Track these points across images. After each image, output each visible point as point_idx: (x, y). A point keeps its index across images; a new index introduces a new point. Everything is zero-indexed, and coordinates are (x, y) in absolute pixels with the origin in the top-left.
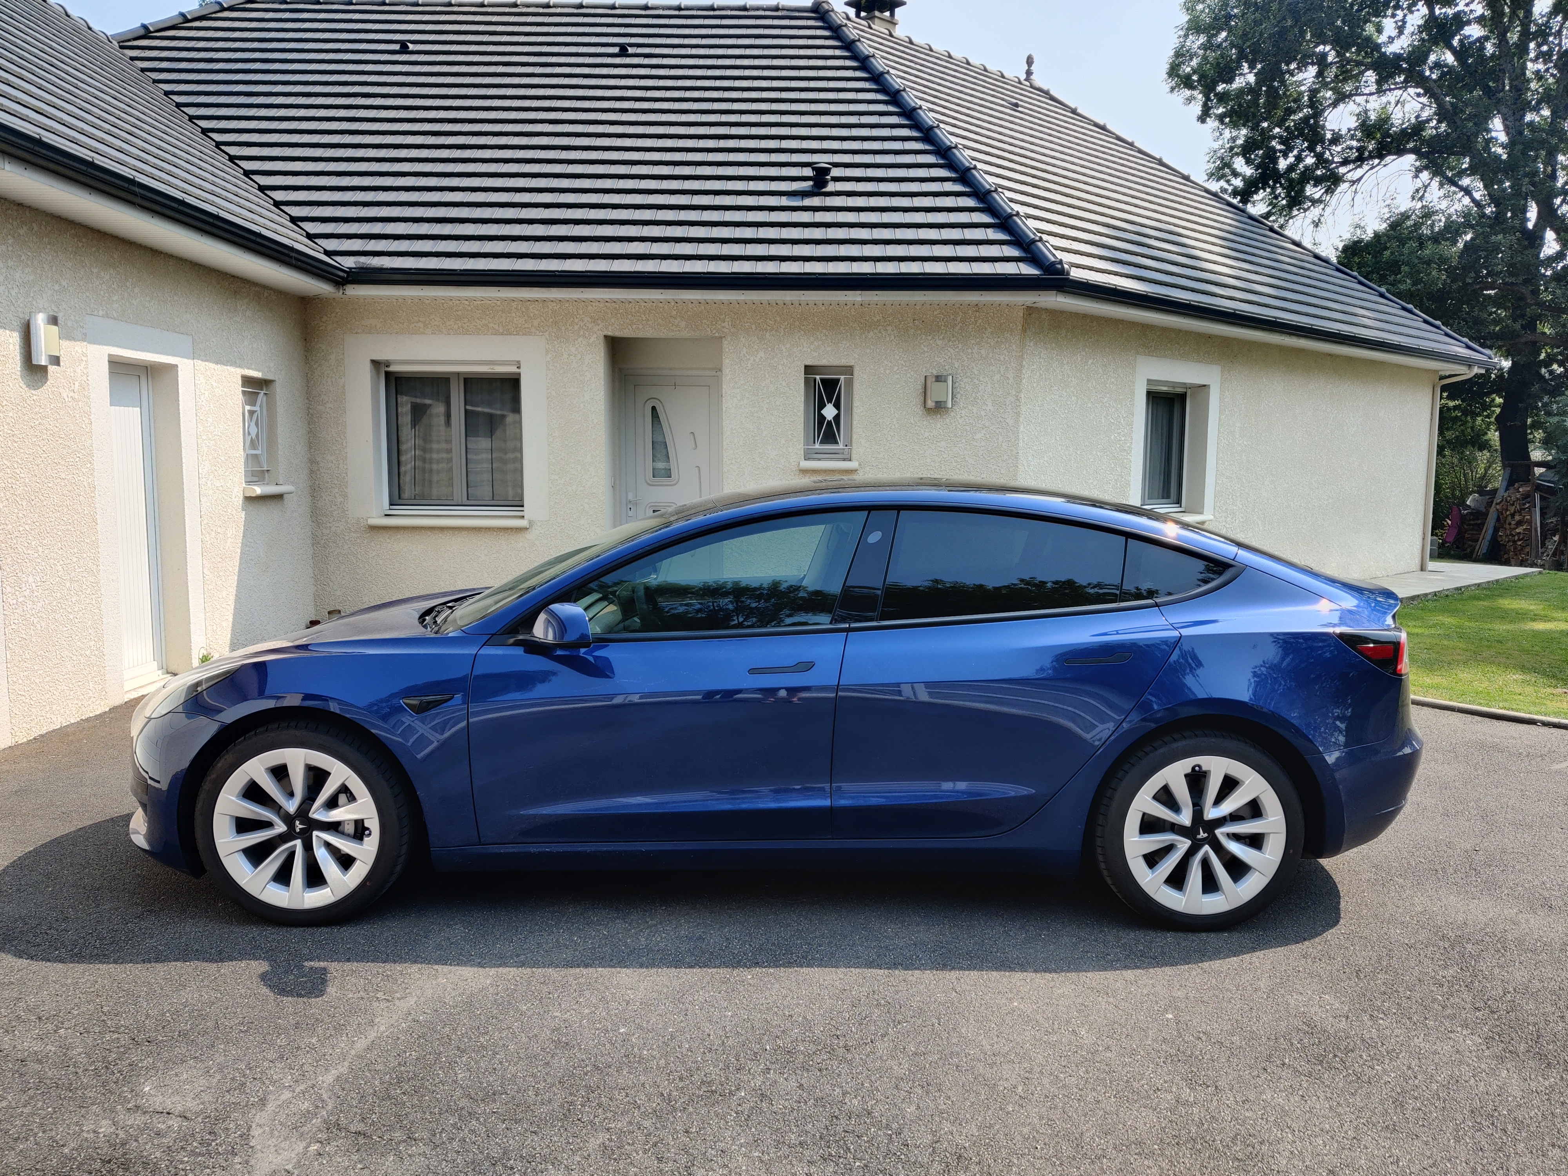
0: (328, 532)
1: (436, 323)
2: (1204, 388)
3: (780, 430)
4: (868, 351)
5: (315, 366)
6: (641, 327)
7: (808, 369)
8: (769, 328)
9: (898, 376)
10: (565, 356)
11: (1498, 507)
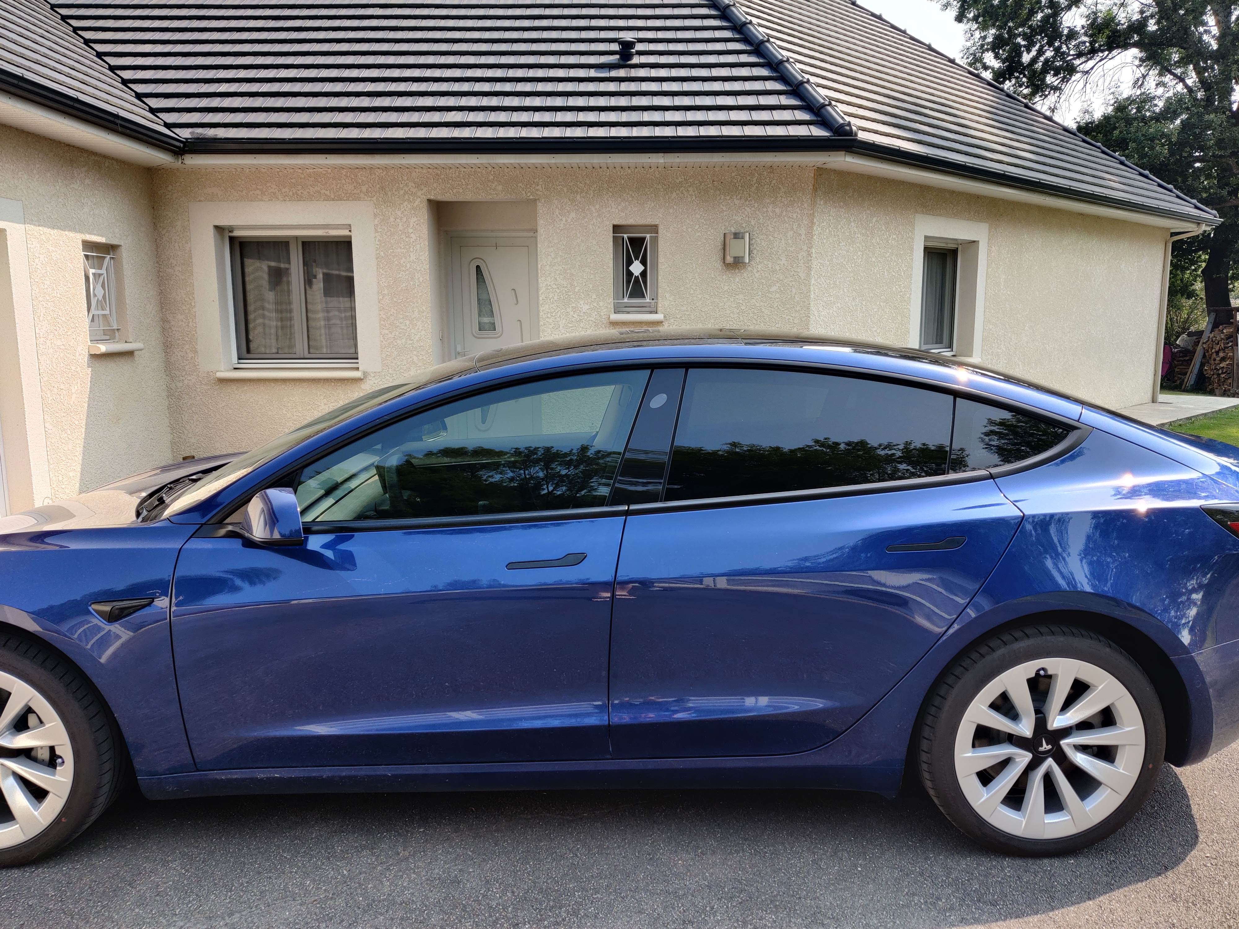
0: (181, 385)
1: (272, 190)
2: (974, 243)
3: (591, 286)
4: (671, 211)
5: (163, 233)
6: (461, 191)
7: (617, 228)
8: (579, 190)
9: (699, 234)
10: (392, 219)
11: (1204, 346)
